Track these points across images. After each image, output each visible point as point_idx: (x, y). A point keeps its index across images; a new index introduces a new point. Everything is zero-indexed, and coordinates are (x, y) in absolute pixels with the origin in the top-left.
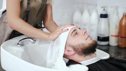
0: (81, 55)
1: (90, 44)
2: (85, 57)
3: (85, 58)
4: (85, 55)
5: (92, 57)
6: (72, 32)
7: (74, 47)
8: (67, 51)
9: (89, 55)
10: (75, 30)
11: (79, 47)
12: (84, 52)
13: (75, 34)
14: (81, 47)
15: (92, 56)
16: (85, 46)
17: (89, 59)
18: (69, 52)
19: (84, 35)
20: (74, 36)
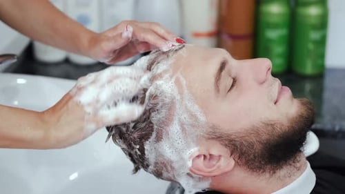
20: (229, 91)
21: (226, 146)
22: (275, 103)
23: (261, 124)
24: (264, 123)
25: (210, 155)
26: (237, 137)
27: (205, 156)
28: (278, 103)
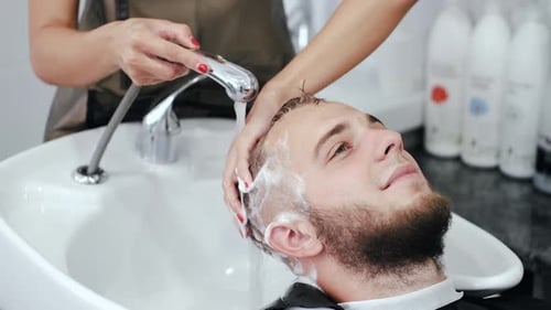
0: (353, 264)
1: (401, 216)
2: (373, 277)
3: (370, 283)
4: (375, 268)
5: (412, 285)
6: (323, 140)
7: (318, 219)
8: (288, 232)
9: (394, 271)
10: (337, 130)
11: (342, 222)
12: (366, 252)
13: (336, 148)
14: (356, 224)
15: (410, 278)
16: (377, 221)
17: (393, 290)
18: (295, 240)
19: (382, 159)
20: (330, 159)
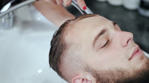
8: (82, 80)
11: (110, 77)
19: (126, 46)
20: (102, 48)
21: (94, 77)
22: (130, 59)
23: (115, 70)
24: (117, 70)
25: (87, 79)
26: (101, 74)
27: (83, 80)
28: (131, 60)
